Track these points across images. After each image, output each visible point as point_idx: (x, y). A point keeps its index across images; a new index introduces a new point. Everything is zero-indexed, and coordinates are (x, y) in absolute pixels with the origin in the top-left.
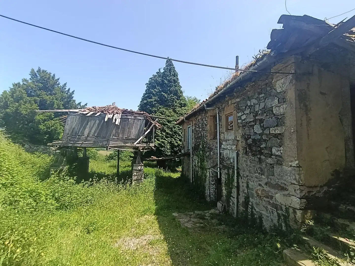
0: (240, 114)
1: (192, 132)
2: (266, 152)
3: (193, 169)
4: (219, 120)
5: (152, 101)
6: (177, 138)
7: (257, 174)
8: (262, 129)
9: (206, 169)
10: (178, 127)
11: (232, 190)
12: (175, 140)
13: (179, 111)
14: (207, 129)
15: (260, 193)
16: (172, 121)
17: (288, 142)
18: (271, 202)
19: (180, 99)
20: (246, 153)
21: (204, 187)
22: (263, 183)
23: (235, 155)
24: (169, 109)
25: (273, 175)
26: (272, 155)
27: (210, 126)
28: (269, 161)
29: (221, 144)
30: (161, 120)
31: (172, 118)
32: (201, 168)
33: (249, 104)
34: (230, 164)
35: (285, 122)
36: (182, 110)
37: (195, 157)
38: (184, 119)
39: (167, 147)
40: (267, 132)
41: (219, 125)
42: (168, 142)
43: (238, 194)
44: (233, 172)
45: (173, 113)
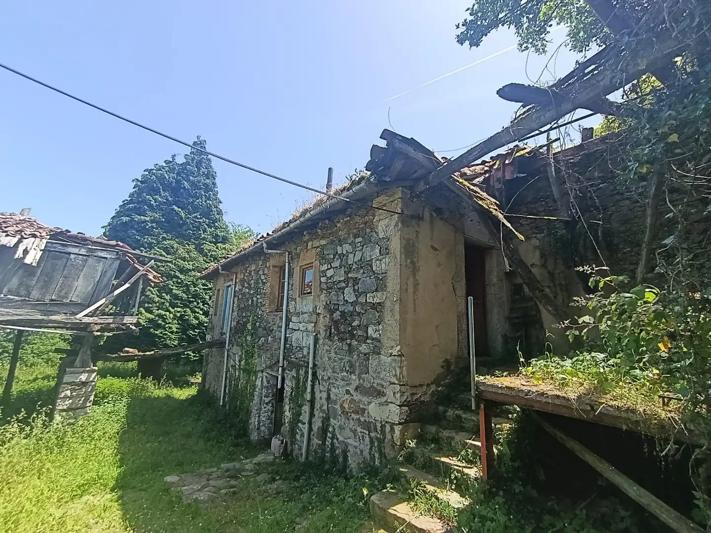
0: (325, 267)
1: (234, 296)
2: (360, 333)
3: (228, 375)
4: (289, 275)
5: (145, 221)
6: (199, 308)
7: (345, 374)
8: (356, 295)
9: (256, 373)
10: (204, 285)
11: (303, 408)
12: (194, 312)
13: (209, 251)
14: (264, 291)
15: (346, 406)
16: (190, 270)
17: (389, 318)
18: (362, 419)
19: (214, 226)
20: (330, 337)
21: (248, 412)
22: (351, 389)
23: (311, 341)
24: (187, 244)
25: (367, 372)
26: (367, 338)
27: (272, 287)
28: (364, 348)
29: (288, 320)
30: (163, 267)
31: (191, 263)
32: (244, 370)
33: (339, 252)
34: (302, 357)
35: (388, 284)
36: (217, 250)
37: (236, 349)
38: (220, 268)
39: (170, 328)
40: (362, 299)
41: (289, 284)
42: (175, 315)
43: (312, 415)
44: (307, 373)
45: (194, 254)
